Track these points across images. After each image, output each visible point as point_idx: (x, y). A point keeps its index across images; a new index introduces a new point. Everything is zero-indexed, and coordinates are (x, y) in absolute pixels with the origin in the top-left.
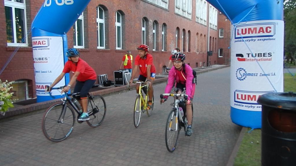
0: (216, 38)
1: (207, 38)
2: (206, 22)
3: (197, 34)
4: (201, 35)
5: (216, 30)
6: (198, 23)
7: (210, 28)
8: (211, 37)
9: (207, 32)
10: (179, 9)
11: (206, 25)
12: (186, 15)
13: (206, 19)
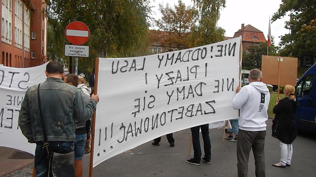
0: (29, 59)
1: (22, 59)
2: (22, 47)
3: (16, 56)
4: (19, 56)
5: (29, 52)
6: (16, 47)
7: (25, 51)
8: (25, 58)
9: (23, 54)
10: (4, 38)
11: (21, 48)
12: (8, 42)
13: (22, 45)
